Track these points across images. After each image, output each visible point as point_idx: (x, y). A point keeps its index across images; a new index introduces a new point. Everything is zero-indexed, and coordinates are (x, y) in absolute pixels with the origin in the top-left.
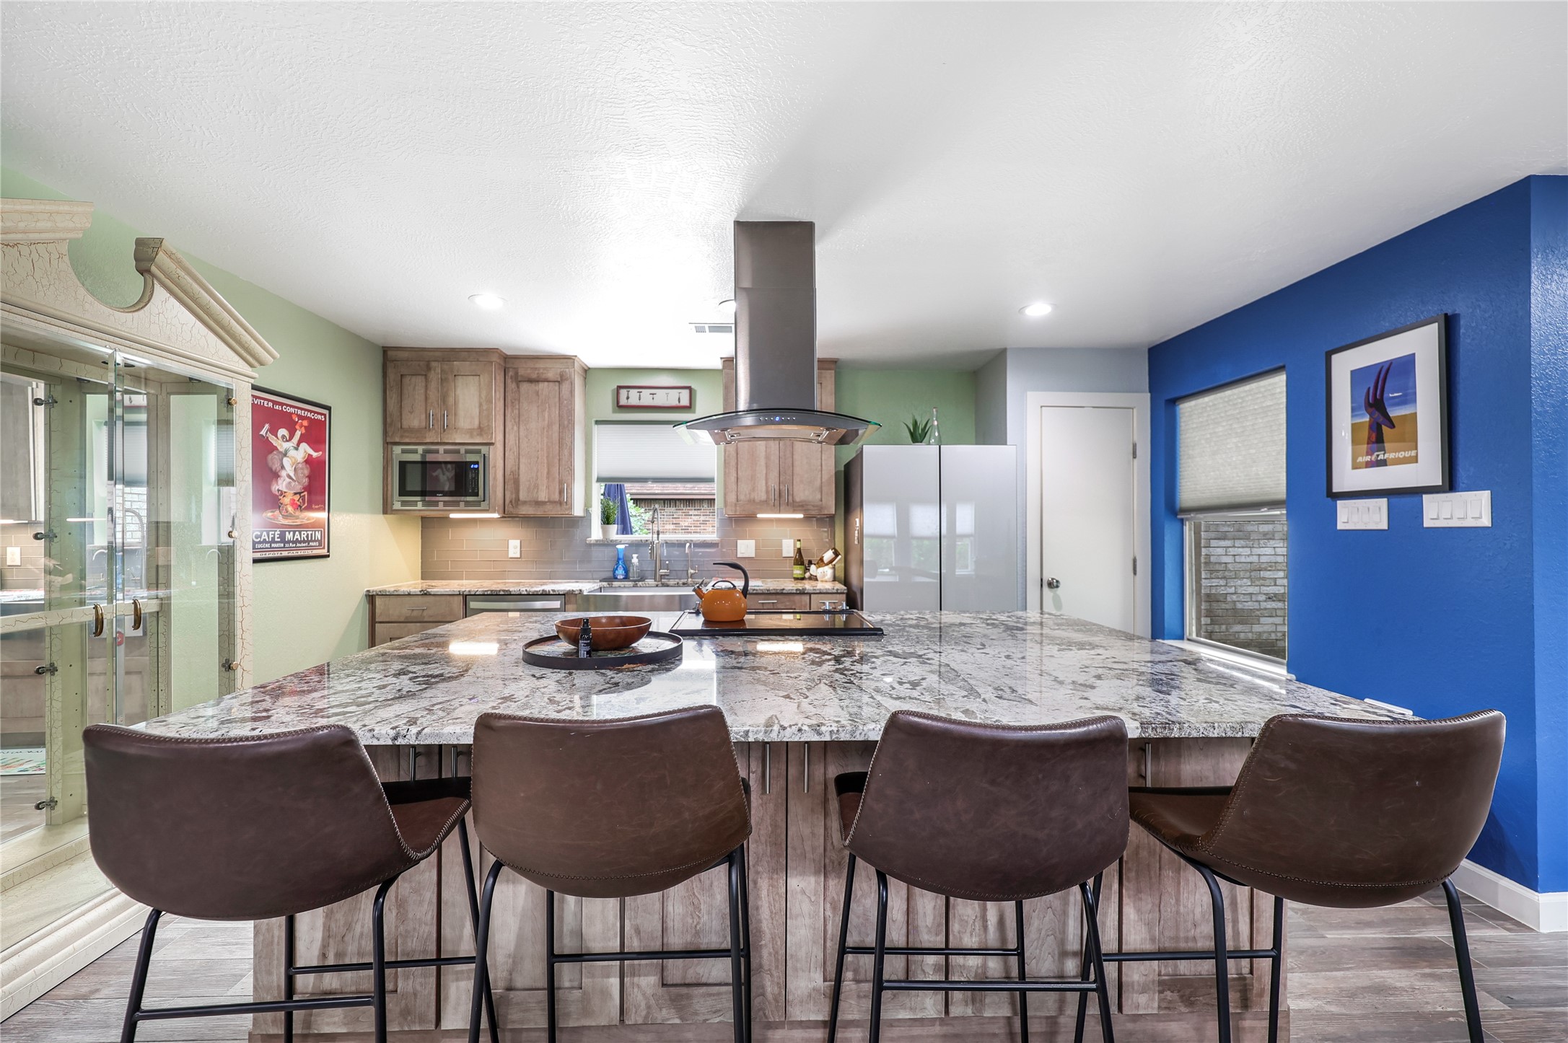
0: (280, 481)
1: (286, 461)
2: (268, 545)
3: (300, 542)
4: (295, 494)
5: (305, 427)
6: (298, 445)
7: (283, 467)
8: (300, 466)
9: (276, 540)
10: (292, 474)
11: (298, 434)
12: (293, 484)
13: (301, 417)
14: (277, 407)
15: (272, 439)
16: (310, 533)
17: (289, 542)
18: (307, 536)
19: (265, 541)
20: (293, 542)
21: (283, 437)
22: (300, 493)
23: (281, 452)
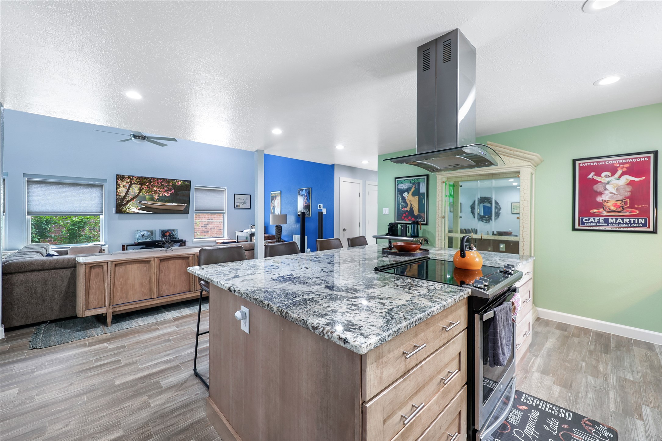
0: (603, 196)
1: (608, 187)
2: (595, 224)
3: (623, 224)
4: (617, 201)
5: (627, 168)
6: (620, 177)
7: (606, 189)
8: (622, 187)
9: (601, 222)
10: (615, 192)
11: (620, 172)
12: (615, 196)
13: (620, 164)
14: (601, 163)
15: (597, 178)
16: (632, 220)
17: (612, 223)
18: (630, 221)
19: (592, 222)
20: (616, 223)
21: (606, 176)
22: (622, 200)
23: (604, 183)
